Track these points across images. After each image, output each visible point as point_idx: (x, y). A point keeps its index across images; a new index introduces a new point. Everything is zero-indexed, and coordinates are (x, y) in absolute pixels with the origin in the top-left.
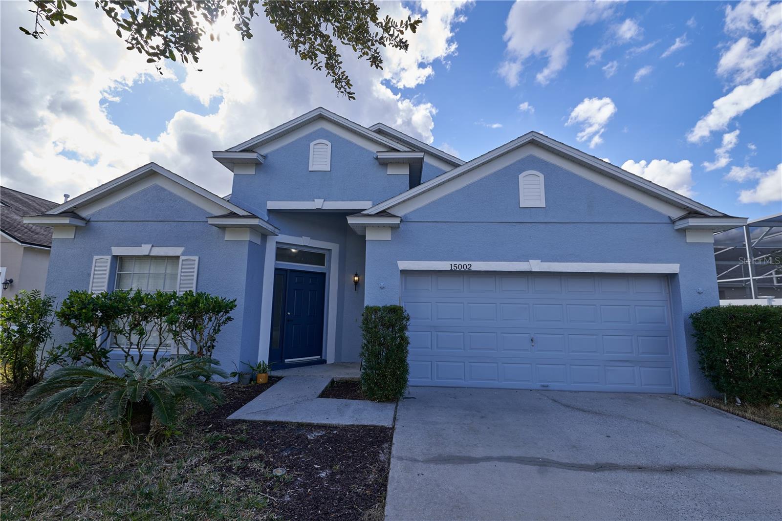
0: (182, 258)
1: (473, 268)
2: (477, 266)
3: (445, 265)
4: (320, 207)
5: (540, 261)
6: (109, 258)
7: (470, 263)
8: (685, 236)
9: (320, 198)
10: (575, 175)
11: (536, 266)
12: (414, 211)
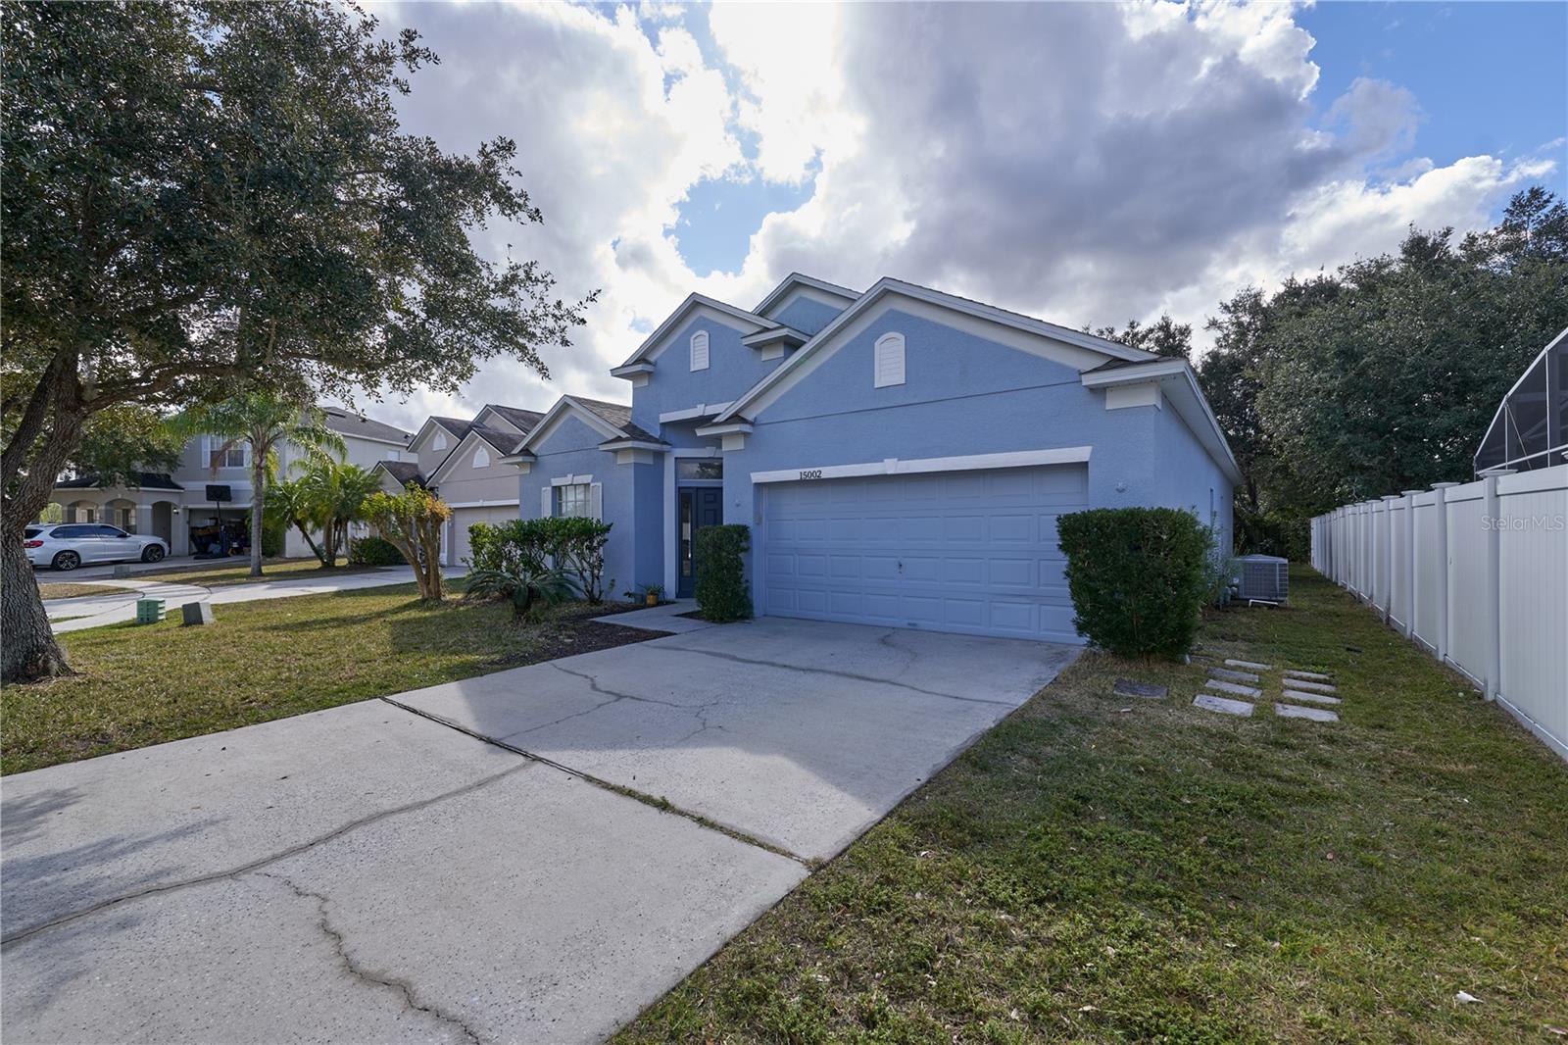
0: (592, 485)
1: (823, 476)
2: (829, 472)
3: (793, 475)
4: (701, 414)
5: (896, 459)
6: (550, 488)
7: (820, 469)
8: (1105, 399)
9: (701, 403)
10: (945, 328)
11: (891, 466)
12: (764, 411)
